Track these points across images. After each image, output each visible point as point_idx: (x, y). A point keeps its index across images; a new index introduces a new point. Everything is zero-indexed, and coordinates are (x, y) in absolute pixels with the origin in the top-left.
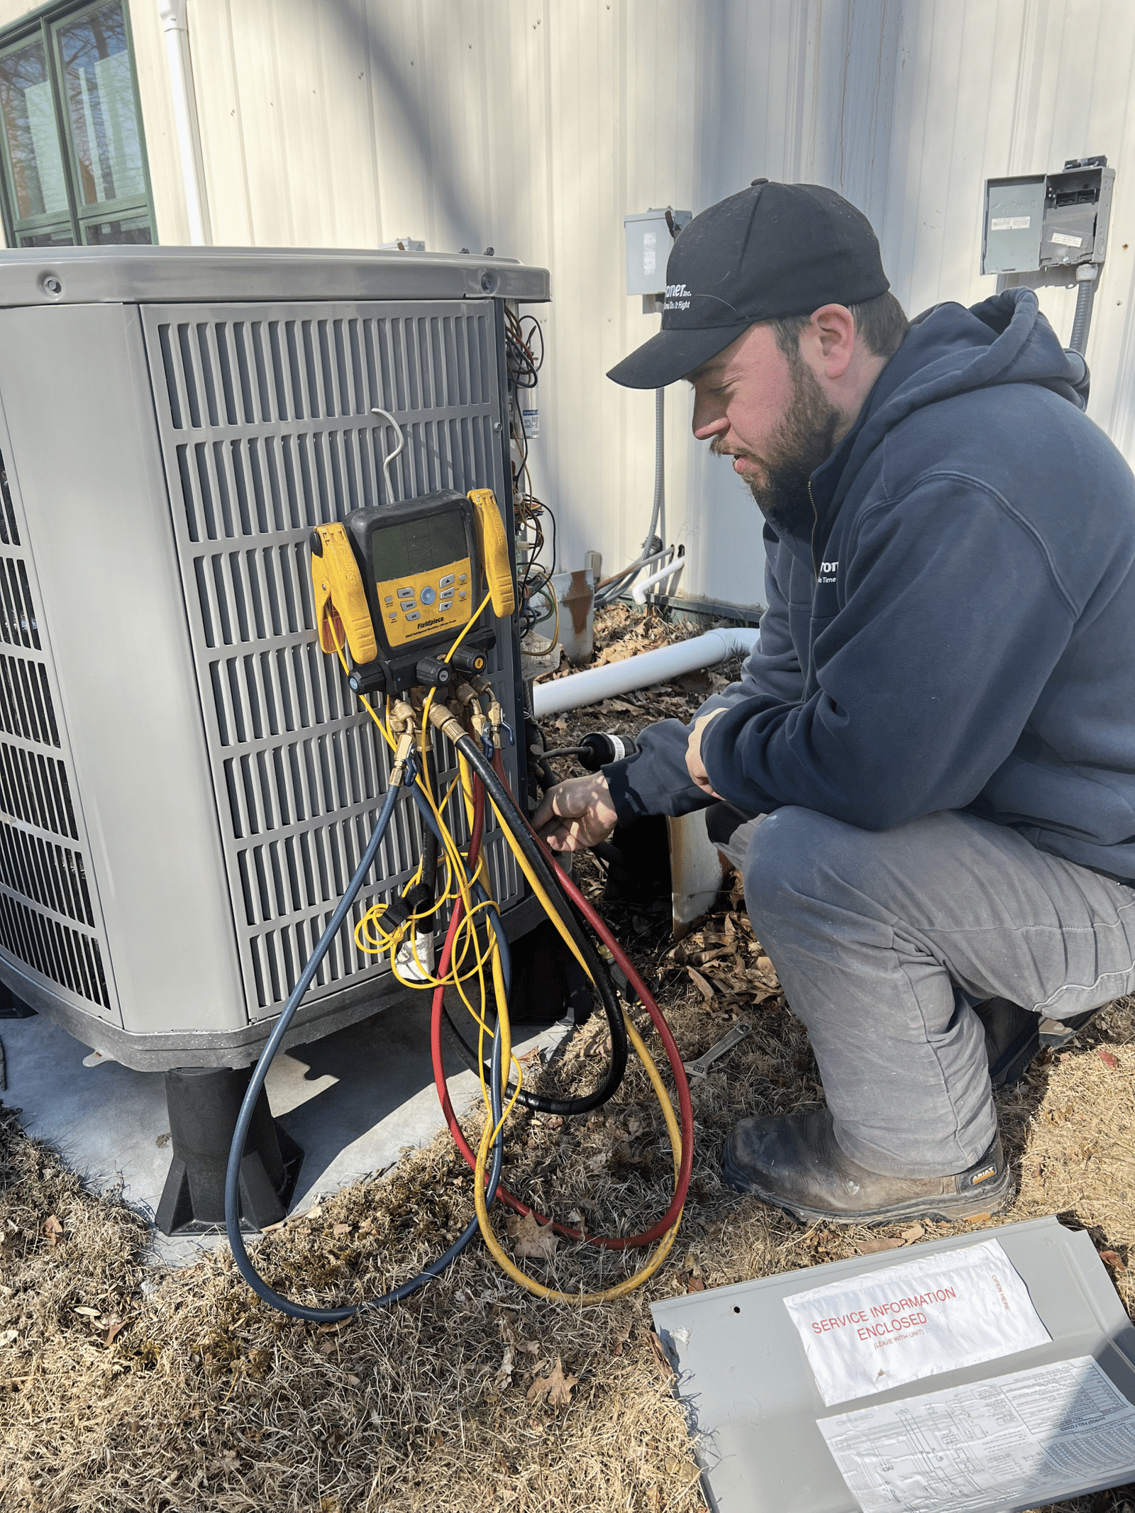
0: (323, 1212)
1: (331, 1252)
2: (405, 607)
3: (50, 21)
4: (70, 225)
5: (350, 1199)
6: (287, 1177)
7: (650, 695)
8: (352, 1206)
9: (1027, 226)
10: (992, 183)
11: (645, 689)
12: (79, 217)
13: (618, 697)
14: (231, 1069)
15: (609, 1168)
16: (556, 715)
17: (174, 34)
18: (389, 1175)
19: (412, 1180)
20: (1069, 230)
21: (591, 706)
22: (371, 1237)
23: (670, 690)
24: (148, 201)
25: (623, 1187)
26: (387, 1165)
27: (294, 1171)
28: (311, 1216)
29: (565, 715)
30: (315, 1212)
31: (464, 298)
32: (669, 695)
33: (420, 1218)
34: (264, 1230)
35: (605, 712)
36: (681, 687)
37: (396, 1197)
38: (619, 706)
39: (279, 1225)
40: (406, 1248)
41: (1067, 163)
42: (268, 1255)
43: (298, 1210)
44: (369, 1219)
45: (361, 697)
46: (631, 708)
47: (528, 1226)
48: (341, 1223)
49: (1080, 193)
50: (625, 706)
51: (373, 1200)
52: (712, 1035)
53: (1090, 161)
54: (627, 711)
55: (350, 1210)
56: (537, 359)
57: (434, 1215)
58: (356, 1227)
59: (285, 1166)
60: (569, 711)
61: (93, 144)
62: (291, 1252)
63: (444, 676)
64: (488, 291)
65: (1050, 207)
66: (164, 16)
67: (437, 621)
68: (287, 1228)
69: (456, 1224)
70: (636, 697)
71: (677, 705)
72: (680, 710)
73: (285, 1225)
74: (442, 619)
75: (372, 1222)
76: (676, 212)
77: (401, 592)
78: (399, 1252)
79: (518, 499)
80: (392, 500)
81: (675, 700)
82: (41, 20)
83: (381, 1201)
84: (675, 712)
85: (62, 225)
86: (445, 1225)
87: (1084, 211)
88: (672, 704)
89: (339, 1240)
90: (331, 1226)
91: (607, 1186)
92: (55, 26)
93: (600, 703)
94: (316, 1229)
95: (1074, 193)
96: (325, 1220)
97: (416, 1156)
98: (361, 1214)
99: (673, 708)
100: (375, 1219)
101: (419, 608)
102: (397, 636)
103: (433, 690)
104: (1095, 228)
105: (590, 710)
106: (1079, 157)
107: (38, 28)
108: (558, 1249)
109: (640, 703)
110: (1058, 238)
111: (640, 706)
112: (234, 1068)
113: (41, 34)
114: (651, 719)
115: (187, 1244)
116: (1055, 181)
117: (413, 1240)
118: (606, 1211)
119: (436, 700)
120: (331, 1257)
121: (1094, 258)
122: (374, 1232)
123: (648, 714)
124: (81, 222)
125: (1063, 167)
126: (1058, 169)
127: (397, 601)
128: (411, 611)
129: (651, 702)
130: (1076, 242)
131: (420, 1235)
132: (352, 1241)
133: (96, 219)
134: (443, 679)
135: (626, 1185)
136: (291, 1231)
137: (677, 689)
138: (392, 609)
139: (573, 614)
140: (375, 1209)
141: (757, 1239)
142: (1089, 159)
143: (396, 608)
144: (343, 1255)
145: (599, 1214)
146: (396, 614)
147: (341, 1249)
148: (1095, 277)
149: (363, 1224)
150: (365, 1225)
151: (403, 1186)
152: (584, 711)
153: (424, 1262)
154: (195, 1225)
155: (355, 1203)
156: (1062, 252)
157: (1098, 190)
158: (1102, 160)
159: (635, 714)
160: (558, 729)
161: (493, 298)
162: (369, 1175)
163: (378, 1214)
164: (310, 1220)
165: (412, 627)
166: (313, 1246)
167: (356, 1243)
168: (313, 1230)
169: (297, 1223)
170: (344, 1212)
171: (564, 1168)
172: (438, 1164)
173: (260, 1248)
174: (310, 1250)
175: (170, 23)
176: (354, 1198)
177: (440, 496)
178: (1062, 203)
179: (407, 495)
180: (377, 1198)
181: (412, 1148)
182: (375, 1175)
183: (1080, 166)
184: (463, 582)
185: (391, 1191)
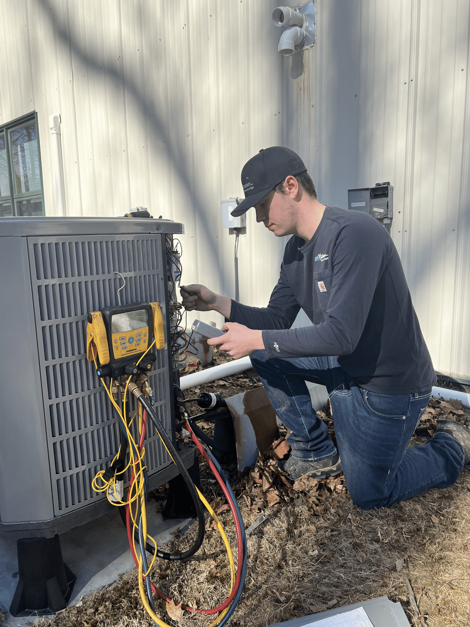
0: (83, 604)
1: (85, 621)
2: (122, 344)
3: (7, 129)
4: (10, 201)
5: (95, 597)
6: (68, 589)
7: (234, 378)
8: (96, 600)
9: (365, 205)
10: (349, 191)
11: (232, 376)
12: (14, 198)
13: (221, 379)
14: (45, 538)
15: (207, 579)
16: (196, 387)
17: (55, 135)
18: (113, 586)
19: (122, 588)
20: (379, 206)
21: (210, 383)
22: (103, 614)
23: (242, 376)
24: (41, 193)
25: (212, 586)
26: (111, 582)
27: (72, 586)
28: (77, 606)
29: (199, 387)
30: (80, 604)
31: (150, 233)
32: (242, 378)
33: (125, 604)
34: (57, 613)
35: (216, 385)
36: (247, 375)
37: (115, 596)
38: (222, 383)
39: (64, 610)
40: (118, 619)
41: (376, 184)
42: (58, 624)
43: (72, 604)
44: (103, 606)
45: (101, 378)
46: (226, 383)
47: (171, 606)
48: (90, 608)
49: (382, 194)
50: (224, 383)
51: (105, 598)
52: (252, 519)
53: (384, 184)
54: (225, 385)
55: (95, 602)
56: (179, 253)
57: (131, 603)
58: (97, 610)
59: (68, 584)
60: (201, 385)
61: (21, 170)
62: (68, 622)
63: (135, 371)
64: (159, 231)
65: (372, 199)
66: (51, 129)
67: (133, 350)
68: (67, 611)
69: (140, 607)
70: (228, 379)
71: (245, 382)
72: (246, 384)
73: (66, 610)
74: (136, 349)
75: (104, 607)
76: (240, 199)
77: (121, 338)
78: (115, 620)
79: (172, 303)
80: (120, 304)
81: (244, 380)
82: (4, 128)
83: (109, 597)
84: (244, 385)
85: (7, 201)
86: (136, 608)
87: (384, 200)
88: (243, 382)
89: (89, 616)
90: (86, 610)
91: (206, 587)
92: (9, 131)
93: (214, 382)
94: (80, 611)
95: (379, 194)
96: (84, 607)
97: (125, 578)
98: (99, 604)
99: (244, 383)
100: (105, 606)
101: (128, 344)
102: (118, 355)
103: (131, 376)
104: (387, 206)
105: (210, 385)
106: (381, 182)
107: (3, 131)
108: (184, 615)
109: (230, 381)
110: (375, 209)
111: (230, 383)
112: (47, 538)
113: (4, 133)
114: (234, 388)
115: (22, 620)
116: (372, 190)
117: (121, 614)
118: (205, 598)
119: (131, 381)
120: (85, 623)
121: (389, 216)
122: (104, 612)
123: (233, 386)
124: (15, 200)
125: (375, 186)
126: (373, 186)
127: (119, 341)
128: (124, 346)
129: (235, 381)
130: (382, 211)
131: (124, 612)
132: (95, 616)
133: (21, 199)
134: (135, 372)
135: (214, 586)
136: (68, 612)
137: (245, 375)
138: (117, 344)
139: (204, 346)
140: (106, 602)
141: (268, 607)
142: (384, 183)
143: (118, 344)
144: (90, 622)
145: (202, 600)
146: (118, 346)
147: (90, 620)
148: (390, 223)
149: (100, 608)
150: (101, 609)
151: (118, 590)
152: (207, 385)
153: (126, 624)
154: (27, 611)
155: (97, 599)
156: (377, 214)
157: (388, 193)
158: (388, 183)
159: (228, 386)
160: (196, 393)
161: (160, 233)
162: (104, 587)
163: (107, 603)
164: (77, 608)
165: (124, 352)
166: (78, 619)
167: (97, 617)
168: (78, 612)
169: (71, 609)
170: (92, 604)
171: (188, 580)
172: (134, 580)
173: (54, 620)
174: (76, 621)
175: (53, 131)
176: (96, 597)
177: (140, 303)
178: (376, 197)
179: (127, 302)
180: (107, 596)
181: (124, 574)
182: (107, 586)
183: (381, 185)
184: (145, 336)
185: (113, 593)
